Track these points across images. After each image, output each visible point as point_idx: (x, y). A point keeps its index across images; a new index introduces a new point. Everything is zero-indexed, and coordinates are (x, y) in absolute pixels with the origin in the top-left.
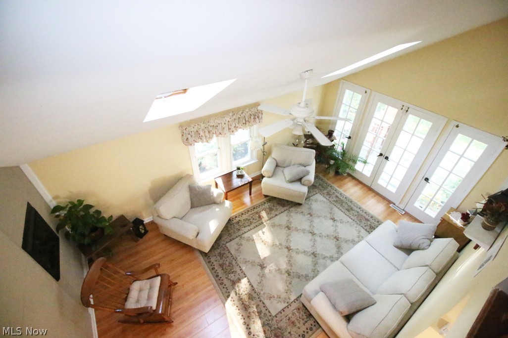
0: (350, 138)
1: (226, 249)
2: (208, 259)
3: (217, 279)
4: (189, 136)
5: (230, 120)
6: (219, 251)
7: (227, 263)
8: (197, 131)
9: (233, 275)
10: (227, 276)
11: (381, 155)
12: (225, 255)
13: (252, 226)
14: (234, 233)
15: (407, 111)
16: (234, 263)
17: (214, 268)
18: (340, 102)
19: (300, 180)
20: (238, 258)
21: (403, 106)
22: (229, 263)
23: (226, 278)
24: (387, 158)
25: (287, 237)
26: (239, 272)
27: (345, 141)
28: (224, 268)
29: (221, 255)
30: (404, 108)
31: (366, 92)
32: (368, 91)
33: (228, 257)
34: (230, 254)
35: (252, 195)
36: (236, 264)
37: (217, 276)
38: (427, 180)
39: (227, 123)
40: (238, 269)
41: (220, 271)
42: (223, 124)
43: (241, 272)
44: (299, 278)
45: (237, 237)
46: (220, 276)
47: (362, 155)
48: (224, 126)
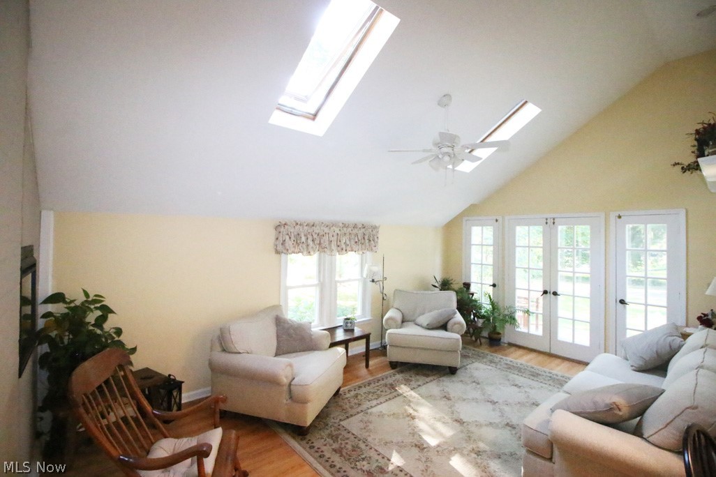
0: (494, 285)
1: (342, 429)
2: (308, 443)
3: (333, 470)
4: (287, 237)
5: (339, 233)
6: (327, 432)
7: (349, 447)
8: (298, 234)
9: (365, 463)
10: (353, 466)
11: (545, 292)
12: (340, 437)
13: (382, 399)
14: (352, 407)
15: (554, 223)
16: (362, 446)
17: (324, 456)
18: (469, 245)
19: (444, 327)
20: (370, 439)
21: (547, 219)
22: (353, 446)
23: (353, 468)
24: (555, 294)
25: (449, 408)
26: (377, 457)
27: (490, 290)
28: (344, 454)
29: (335, 438)
30: (548, 221)
31: (497, 221)
32: (500, 219)
33: (348, 439)
34: (350, 434)
35: (370, 368)
36: (368, 448)
37: (332, 466)
38: (622, 302)
39: (335, 234)
40: (372, 454)
41: (336, 459)
42: (331, 235)
43: (380, 457)
44: (500, 458)
45: (358, 413)
46: (338, 466)
47: (520, 304)
48: (332, 239)
